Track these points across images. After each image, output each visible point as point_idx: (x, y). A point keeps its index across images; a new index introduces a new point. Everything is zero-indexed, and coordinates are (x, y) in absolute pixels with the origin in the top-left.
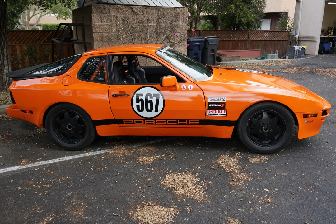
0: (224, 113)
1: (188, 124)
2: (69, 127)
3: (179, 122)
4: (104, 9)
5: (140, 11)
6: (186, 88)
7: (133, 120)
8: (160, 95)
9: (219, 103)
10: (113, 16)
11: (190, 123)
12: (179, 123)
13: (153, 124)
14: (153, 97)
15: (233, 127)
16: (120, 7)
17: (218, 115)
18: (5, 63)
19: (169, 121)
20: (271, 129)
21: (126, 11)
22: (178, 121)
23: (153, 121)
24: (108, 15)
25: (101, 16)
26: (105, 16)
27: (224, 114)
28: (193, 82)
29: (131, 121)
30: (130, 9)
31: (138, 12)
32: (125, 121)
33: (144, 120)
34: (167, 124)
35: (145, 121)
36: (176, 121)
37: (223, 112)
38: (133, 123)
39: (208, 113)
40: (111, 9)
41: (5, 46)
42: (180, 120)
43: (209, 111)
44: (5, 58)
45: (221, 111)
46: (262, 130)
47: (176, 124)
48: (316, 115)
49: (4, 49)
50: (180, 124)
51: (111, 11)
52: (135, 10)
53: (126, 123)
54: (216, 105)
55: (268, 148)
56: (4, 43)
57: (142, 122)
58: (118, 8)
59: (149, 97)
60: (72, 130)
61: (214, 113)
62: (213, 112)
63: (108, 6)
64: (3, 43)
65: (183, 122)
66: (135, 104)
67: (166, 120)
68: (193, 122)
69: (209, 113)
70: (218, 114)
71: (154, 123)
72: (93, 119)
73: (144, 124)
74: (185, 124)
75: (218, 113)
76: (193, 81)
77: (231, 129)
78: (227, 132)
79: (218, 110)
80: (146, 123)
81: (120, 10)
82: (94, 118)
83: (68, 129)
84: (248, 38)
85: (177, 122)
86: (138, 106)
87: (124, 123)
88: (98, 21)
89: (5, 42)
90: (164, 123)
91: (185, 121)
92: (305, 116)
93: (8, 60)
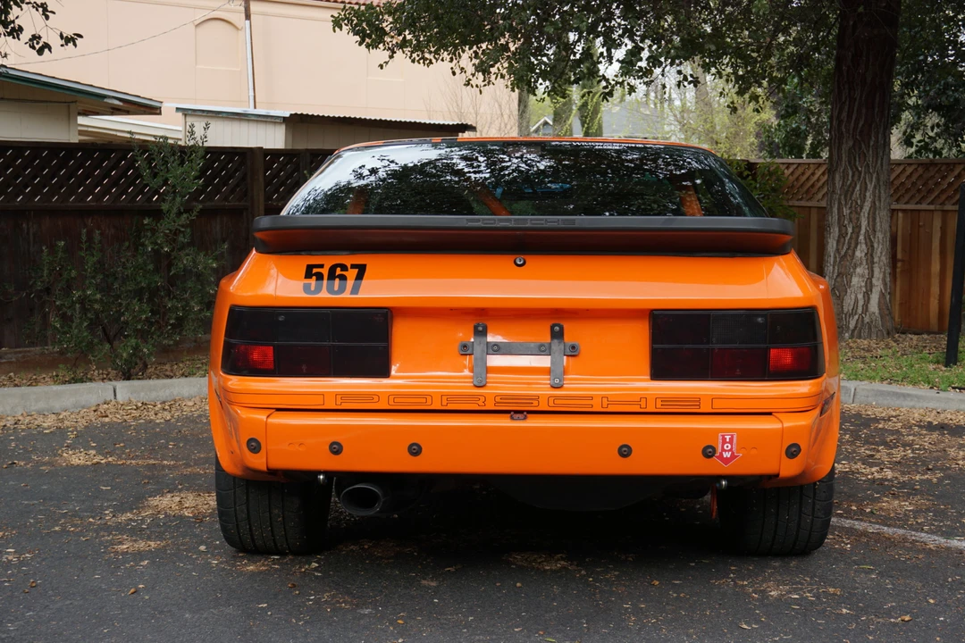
18: (858, 254)
44: (861, 238)
49: (861, 208)
64: (858, 188)
93: (876, 245)
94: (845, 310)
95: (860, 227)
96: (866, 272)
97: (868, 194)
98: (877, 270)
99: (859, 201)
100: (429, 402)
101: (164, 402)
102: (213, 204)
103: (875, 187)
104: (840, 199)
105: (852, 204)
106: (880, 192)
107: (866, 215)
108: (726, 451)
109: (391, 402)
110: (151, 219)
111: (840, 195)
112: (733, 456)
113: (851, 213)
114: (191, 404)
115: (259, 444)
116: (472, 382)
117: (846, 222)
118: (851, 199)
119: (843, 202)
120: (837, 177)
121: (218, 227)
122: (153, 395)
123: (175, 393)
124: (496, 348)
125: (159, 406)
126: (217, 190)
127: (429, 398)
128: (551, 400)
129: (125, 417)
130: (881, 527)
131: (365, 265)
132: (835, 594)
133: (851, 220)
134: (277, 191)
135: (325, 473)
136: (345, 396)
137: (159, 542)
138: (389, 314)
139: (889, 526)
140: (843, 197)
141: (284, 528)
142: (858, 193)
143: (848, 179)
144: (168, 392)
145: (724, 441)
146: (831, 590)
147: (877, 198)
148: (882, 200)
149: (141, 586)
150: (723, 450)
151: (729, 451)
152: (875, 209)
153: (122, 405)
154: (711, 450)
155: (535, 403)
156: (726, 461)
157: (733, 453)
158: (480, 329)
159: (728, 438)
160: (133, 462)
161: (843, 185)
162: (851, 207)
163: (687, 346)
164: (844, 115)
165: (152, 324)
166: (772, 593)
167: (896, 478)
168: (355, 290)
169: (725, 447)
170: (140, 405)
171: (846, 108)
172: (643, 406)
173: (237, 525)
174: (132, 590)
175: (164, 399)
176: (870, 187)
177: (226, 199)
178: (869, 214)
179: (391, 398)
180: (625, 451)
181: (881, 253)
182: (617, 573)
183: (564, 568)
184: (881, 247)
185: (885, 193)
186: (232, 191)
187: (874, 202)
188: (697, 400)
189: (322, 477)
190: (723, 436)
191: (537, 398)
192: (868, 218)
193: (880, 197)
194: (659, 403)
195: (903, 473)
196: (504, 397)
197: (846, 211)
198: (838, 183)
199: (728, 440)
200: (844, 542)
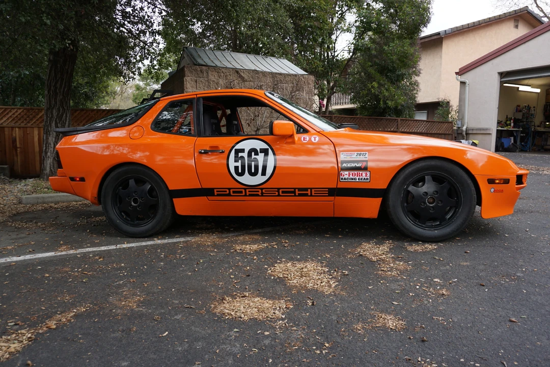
0: (366, 176)
1: (311, 195)
2: (135, 201)
3: (297, 192)
4: (201, 71)
5: (250, 76)
6: (308, 139)
7: (229, 189)
8: (270, 150)
9: (358, 162)
10: (213, 81)
11: (315, 193)
12: (297, 194)
13: (258, 195)
14: (259, 154)
15: (380, 199)
16: (223, 70)
17: (357, 180)
19: (282, 191)
20: (440, 202)
21: (230, 75)
22: (297, 190)
23: (258, 191)
24: (206, 79)
25: (196, 81)
26: (201, 81)
27: (366, 178)
28: (318, 132)
29: (226, 191)
30: (236, 74)
31: (246, 77)
32: (217, 191)
33: (245, 189)
34: (279, 195)
35: (247, 190)
36: (293, 190)
37: (364, 175)
38: (229, 195)
39: (341, 177)
40: (210, 73)
41: (68, 120)
42: (300, 189)
43: (343, 174)
45: (362, 173)
46: (425, 203)
47: (293, 194)
48: (506, 181)
49: (65, 124)
50: (300, 195)
51: (210, 75)
52: (242, 74)
53: (218, 195)
54: (353, 165)
55: (436, 233)
56: (66, 116)
57: (241, 192)
58: (219, 71)
59: (253, 153)
60: (139, 206)
61: (351, 177)
62: (349, 176)
63: (207, 68)
64: (64, 116)
65: (303, 192)
66: (232, 164)
67: (279, 189)
68: (319, 192)
69: (344, 177)
70: (357, 178)
71: (260, 195)
72: (170, 188)
73: (245, 195)
74: (306, 195)
75: (357, 176)
76: (318, 130)
77: (377, 202)
78: (370, 208)
79: (356, 172)
80: (248, 195)
81: (222, 74)
82: (172, 187)
83: (133, 203)
84: (397, 128)
85: (294, 192)
86: (236, 168)
87: (216, 194)
88: (192, 87)
89: (68, 116)
90: (275, 193)
91: (306, 189)
92: (491, 181)
97: (67, 118)
99: (64, 121)
105: (62, 122)
111: (56, 119)
118: (61, 120)
119: (58, 122)
120: (54, 111)
142: (64, 118)
143: (60, 112)
161: (58, 115)
162: (61, 124)
164: (58, 85)
171: (59, 83)
187: (69, 122)
197: (59, 125)
198: (55, 113)
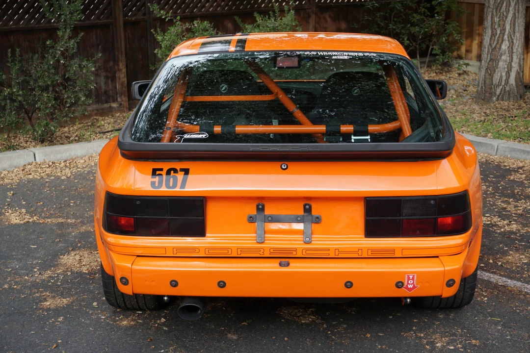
18: (503, 47)
44: (506, 37)
49: (506, 18)
93: (515, 41)
94: (494, 83)
95: (505, 30)
96: (508, 58)
97: (511, 9)
98: (515, 57)
99: (505, 13)
100: (230, 253)
101: (65, 161)
102: (90, 22)
103: (516, 4)
104: (492, 12)
105: (500, 15)
106: (519, 7)
107: (509, 22)
108: (409, 284)
109: (207, 253)
110: (51, 41)
111: (493, 9)
112: (414, 287)
113: (500, 21)
114: (82, 161)
115: (127, 280)
116: (256, 240)
117: (496, 27)
118: (500, 12)
119: (495, 14)
121: (94, 37)
122: (59, 156)
123: (72, 154)
124: (270, 219)
125: (63, 164)
126: (92, 13)
127: (230, 250)
128: (304, 251)
129: (42, 174)
130: (507, 280)
131: (189, 169)
132: (475, 345)
133: (499, 26)
134: (131, 10)
135: (168, 296)
136: (178, 249)
137: (68, 299)
138: (204, 200)
139: (511, 278)
140: (494, 11)
141: (144, 299)
142: (505, 8)
144: (68, 154)
145: (409, 279)
146: (474, 342)
147: (517, 11)
148: (520, 12)
149: (60, 341)
150: (408, 283)
151: (411, 284)
152: (515, 18)
153: (39, 165)
154: (401, 284)
155: (294, 253)
156: (410, 289)
157: (414, 285)
158: (260, 207)
159: (411, 277)
160: (49, 220)
162: (500, 17)
163: (387, 218)
165: (56, 108)
166: (438, 345)
167: (519, 230)
168: (183, 186)
169: (409, 282)
170: (51, 164)
172: (360, 254)
173: (116, 299)
174: (55, 346)
175: (65, 159)
176: (513, 4)
177: (98, 18)
178: (511, 21)
179: (207, 250)
180: (349, 285)
181: (518, 46)
182: (345, 326)
183: (313, 321)
184: (518, 42)
185: (522, 7)
186: (103, 13)
187: (515, 14)
188: (393, 250)
189: (166, 298)
190: (408, 276)
191: (296, 250)
192: (511, 24)
193: (518, 10)
194: (370, 252)
195: (524, 225)
196: (275, 249)
197: (496, 20)
199: (411, 278)
200: (483, 295)
